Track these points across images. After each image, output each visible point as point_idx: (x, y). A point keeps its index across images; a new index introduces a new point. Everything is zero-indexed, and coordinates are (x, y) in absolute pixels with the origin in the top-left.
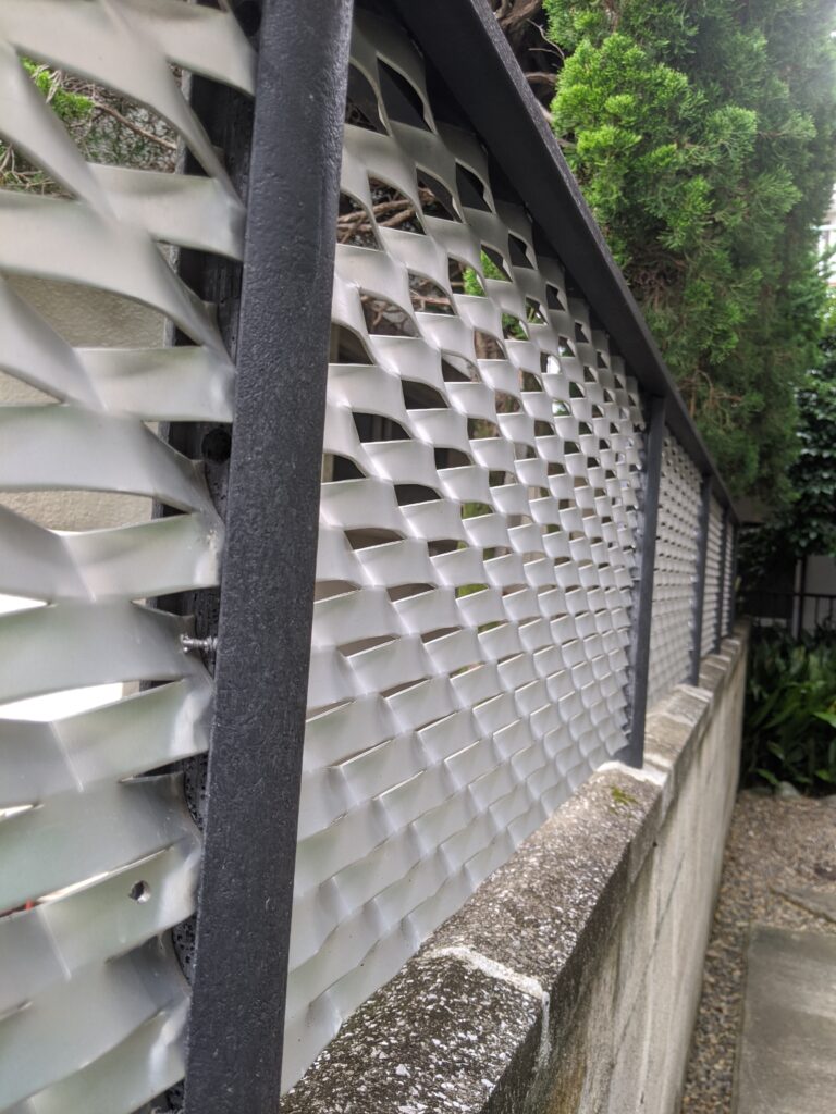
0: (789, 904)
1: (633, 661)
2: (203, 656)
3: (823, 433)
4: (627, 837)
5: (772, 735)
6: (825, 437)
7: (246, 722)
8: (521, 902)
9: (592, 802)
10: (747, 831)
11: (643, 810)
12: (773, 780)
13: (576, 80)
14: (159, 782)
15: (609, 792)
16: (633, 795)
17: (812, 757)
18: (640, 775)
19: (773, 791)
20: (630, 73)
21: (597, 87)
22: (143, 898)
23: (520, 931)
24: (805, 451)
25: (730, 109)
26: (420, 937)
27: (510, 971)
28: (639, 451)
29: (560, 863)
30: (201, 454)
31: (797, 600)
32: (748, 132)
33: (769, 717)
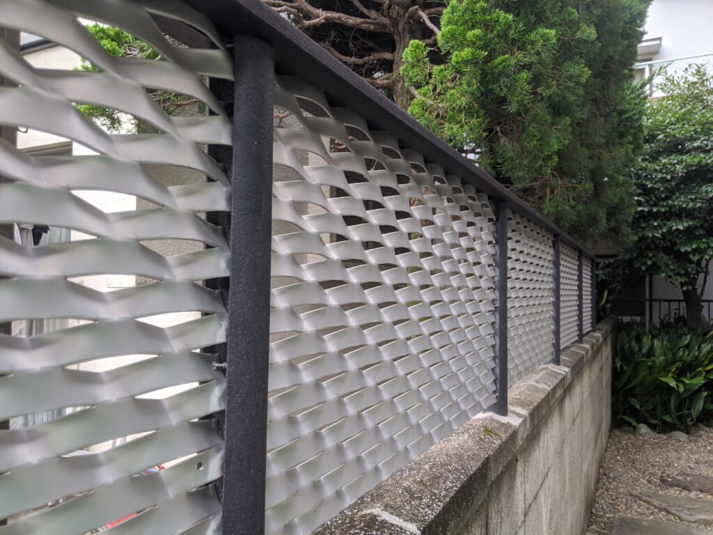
0: (641, 502)
1: (498, 353)
2: (222, 370)
3: (652, 196)
4: (487, 454)
5: (631, 394)
6: (654, 199)
7: (240, 397)
8: (415, 487)
9: (470, 435)
10: (616, 456)
11: (501, 439)
12: (634, 423)
13: (449, 23)
14: (207, 422)
15: (482, 429)
16: (497, 431)
17: (659, 406)
18: (503, 419)
19: (635, 430)
20: (479, 17)
21: (461, 26)
22: (201, 469)
23: (411, 502)
24: (640, 209)
25: (540, 30)
26: (349, 501)
27: (401, 520)
28: (493, 233)
29: (442, 468)
30: (219, 287)
31: (647, 304)
32: (551, 42)
33: (629, 380)
